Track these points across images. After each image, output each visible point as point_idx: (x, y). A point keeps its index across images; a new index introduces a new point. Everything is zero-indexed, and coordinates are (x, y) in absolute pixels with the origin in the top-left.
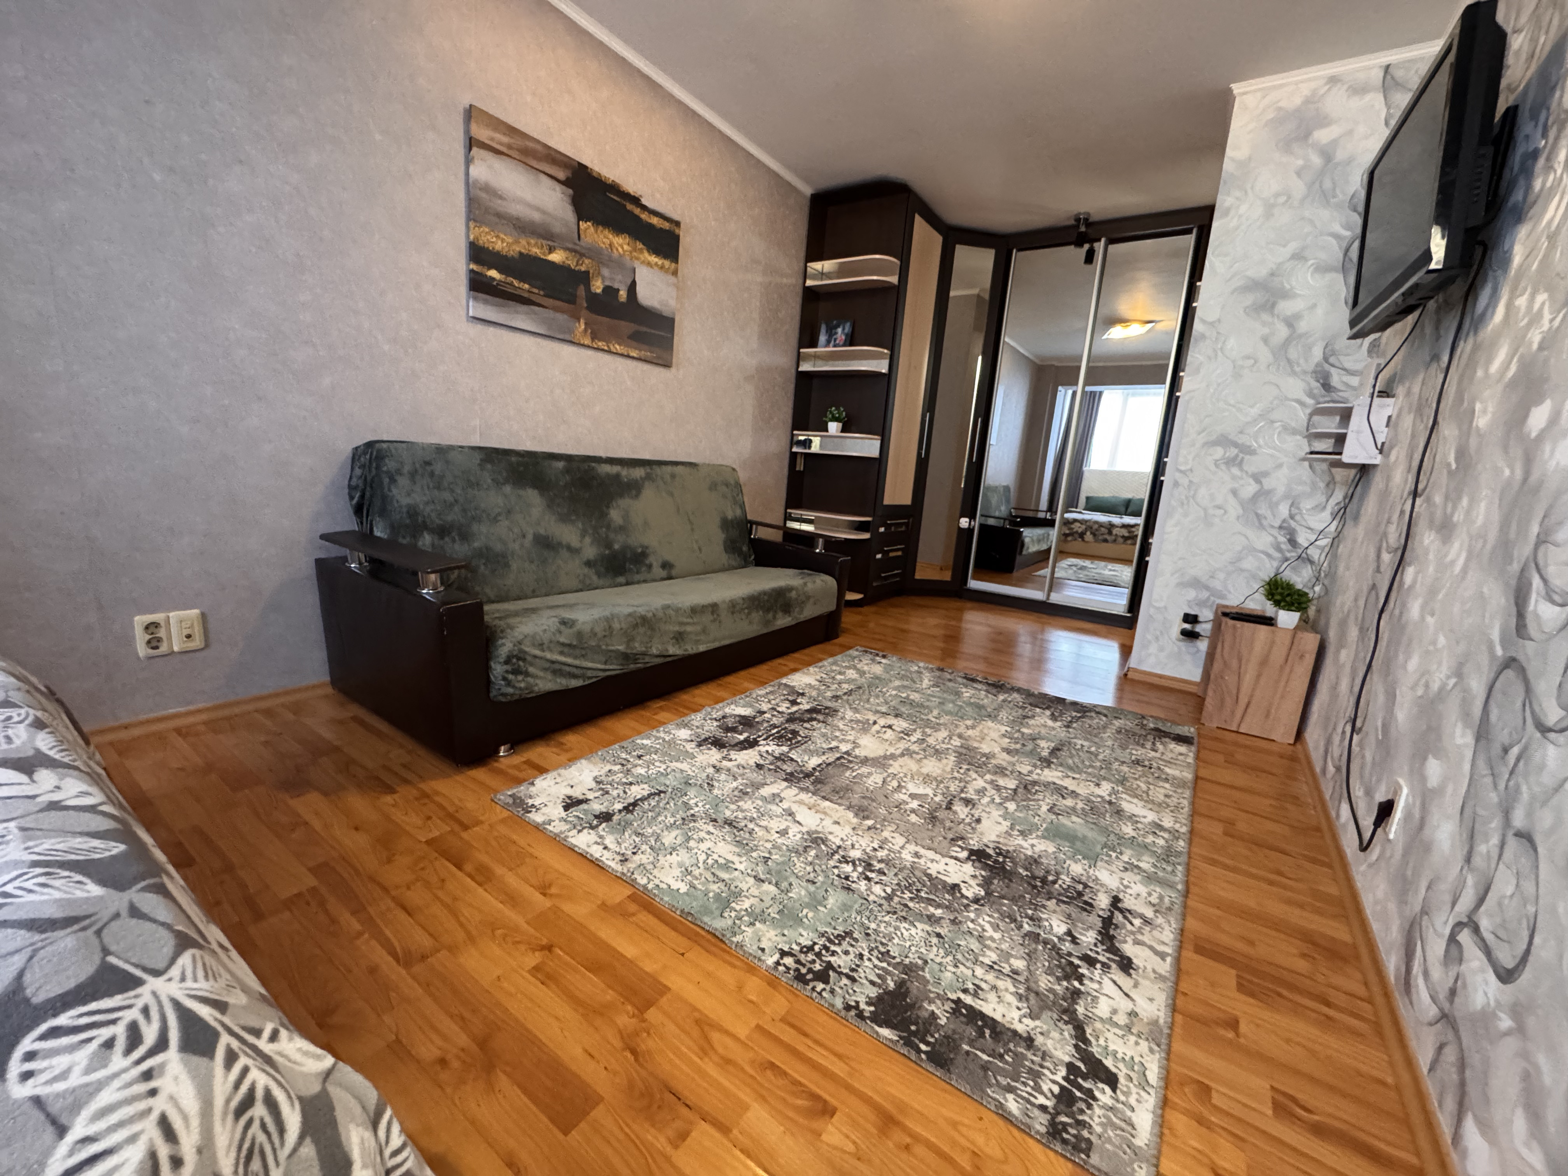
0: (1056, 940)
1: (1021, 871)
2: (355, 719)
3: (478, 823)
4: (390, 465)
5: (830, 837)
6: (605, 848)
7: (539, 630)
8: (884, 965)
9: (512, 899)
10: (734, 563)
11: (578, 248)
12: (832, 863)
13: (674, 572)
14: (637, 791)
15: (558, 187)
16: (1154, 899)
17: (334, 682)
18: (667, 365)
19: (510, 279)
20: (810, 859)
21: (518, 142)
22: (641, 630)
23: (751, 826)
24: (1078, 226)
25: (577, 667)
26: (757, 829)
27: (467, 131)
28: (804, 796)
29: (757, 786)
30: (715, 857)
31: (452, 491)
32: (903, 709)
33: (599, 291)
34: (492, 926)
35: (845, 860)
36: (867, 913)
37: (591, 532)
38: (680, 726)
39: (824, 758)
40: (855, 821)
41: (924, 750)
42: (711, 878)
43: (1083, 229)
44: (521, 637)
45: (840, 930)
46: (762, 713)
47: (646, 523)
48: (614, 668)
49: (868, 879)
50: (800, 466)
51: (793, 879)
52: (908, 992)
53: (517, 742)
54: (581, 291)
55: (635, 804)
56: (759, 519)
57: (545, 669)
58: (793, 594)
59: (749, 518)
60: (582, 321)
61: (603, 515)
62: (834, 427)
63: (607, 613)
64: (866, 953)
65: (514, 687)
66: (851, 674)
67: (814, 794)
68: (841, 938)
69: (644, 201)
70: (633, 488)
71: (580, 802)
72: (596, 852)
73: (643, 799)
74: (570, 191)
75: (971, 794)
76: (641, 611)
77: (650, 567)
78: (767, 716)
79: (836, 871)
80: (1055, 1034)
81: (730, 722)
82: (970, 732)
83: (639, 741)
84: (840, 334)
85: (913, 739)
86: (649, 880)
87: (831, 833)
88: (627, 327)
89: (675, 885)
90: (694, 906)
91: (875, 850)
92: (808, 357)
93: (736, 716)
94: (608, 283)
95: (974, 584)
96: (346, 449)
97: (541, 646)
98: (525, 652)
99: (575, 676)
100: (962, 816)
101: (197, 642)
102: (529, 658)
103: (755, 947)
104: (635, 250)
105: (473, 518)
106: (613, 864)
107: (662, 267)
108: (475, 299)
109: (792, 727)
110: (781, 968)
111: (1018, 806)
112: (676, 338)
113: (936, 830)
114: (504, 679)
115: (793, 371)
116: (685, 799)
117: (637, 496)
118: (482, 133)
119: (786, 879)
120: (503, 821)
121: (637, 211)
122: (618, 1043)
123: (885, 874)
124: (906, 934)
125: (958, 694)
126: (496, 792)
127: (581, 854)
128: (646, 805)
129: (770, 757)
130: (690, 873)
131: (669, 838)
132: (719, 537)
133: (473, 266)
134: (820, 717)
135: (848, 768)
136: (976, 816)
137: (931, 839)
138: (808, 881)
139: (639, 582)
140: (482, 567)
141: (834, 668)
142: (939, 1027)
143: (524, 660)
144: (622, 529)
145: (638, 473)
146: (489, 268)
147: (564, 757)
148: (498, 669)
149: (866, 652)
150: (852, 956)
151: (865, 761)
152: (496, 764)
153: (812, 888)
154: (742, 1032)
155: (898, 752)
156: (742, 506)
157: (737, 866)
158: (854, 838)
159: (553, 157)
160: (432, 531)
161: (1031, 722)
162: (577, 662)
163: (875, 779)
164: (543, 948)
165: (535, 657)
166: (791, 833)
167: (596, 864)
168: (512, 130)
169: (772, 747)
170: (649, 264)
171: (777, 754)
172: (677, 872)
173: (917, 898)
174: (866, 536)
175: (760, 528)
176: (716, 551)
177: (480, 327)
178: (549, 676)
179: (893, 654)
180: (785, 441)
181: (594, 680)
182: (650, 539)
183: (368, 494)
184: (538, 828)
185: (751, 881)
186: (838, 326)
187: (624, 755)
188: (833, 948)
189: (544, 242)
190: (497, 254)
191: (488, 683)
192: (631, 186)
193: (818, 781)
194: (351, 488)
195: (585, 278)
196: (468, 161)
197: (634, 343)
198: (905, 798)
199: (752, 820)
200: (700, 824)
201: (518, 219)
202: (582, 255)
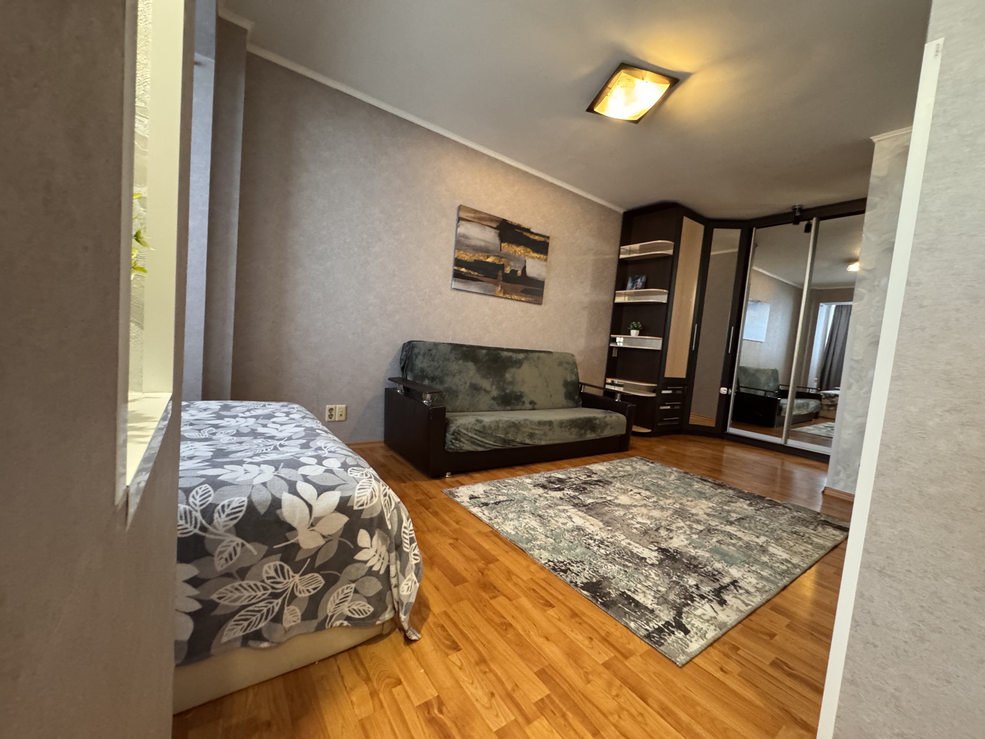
0: (688, 586)
1: (684, 560)
2: (392, 456)
3: (436, 498)
4: (416, 351)
5: (587, 529)
6: (484, 514)
7: (467, 422)
8: (594, 574)
9: (445, 522)
10: (570, 405)
11: (500, 255)
12: (584, 538)
13: (536, 407)
14: (501, 498)
15: (493, 231)
16: (759, 586)
17: (386, 441)
18: (539, 303)
19: (470, 271)
20: (573, 535)
21: (478, 215)
22: (513, 429)
23: (550, 519)
24: (795, 213)
25: (482, 442)
26: (552, 520)
27: (458, 214)
28: (580, 513)
29: (557, 505)
30: (530, 525)
31: (438, 362)
32: (652, 488)
33: (508, 272)
34: (437, 529)
35: (591, 538)
36: (594, 557)
37: (496, 383)
38: (527, 478)
39: (596, 500)
40: (603, 526)
41: (655, 506)
42: (525, 532)
43: (798, 214)
44: (459, 424)
45: (578, 560)
46: (570, 478)
47: (523, 381)
48: (499, 445)
49: (600, 547)
50: (615, 354)
51: (563, 540)
52: (601, 584)
53: (454, 473)
54: (500, 274)
55: (499, 502)
56: (587, 383)
57: (468, 440)
58: (597, 422)
59: (581, 381)
60: (500, 286)
61: (502, 376)
62: (634, 333)
63: (497, 419)
64: (587, 569)
65: (454, 446)
66: (628, 468)
67: (585, 513)
68: (577, 562)
69: (532, 230)
70: (518, 363)
71: (476, 498)
72: (480, 515)
73: (503, 501)
74: (498, 231)
75: (673, 527)
76: (513, 420)
77: (524, 403)
78: (573, 480)
79: (585, 541)
80: (666, 612)
81: (552, 479)
82: (689, 503)
83: (506, 481)
84: (639, 282)
85: (651, 500)
86: (499, 528)
87: (588, 528)
88: (521, 287)
89: (509, 531)
90: (516, 539)
91: (608, 538)
92: (621, 295)
93: (555, 477)
94: (512, 268)
95: (732, 430)
96: (401, 344)
97: (467, 429)
98: (460, 431)
99: (480, 446)
100: (662, 535)
101: (343, 418)
102: (462, 434)
103: (538, 556)
104: (527, 252)
105: (446, 374)
106: (486, 520)
107: (539, 258)
108: (455, 281)
109: (584, 486)
110: (547, 565)
111: (699, 537)
112: (545, 290)
113: (645, 537)
114: (451, 441)
115: (612, 303)
116: (522, 504)
117: (519, 367)
118: (463, 215)
119: (559, 539)
120: (445, 499)
121: (528, 235)
122: (477, 569)
123: (609, 547)
124: (609, 567)
125: (691, 485)
126: (443, 488)
127: (473, 515)
128: (504, 503)
129: (568, 496)
130: (517, 529)
131: (511, 516)
132: (562, 390)
133: (456, 268)
134: (601, 484)
135: (607, 506)
136: (671, 536)
137: (640, 540)
138: (570, 542)
139: (517, 410)
140: (447, 396)
141: (619, 464)
142: (610, 597)
143: (459, 435)
144: (511, 383)
145: (521, 356)
146: (462, 267)
147: (473, 481)
148: (449, 437)
149: (642, 459)
150: (580, 568)
151: (619, 505)
152: (444, 480)
153: (571, 544)
154: (525, 578)
155: (640, 504)
156: (577, 374)
157: (538, 530)
158: (599, 532)
159: (492, 218)
160: (428, 379)
161: (732, 504)
162: (482, 439)
163: (620, 512)
164: (455, 539)
165: (465, 434)
166: (568, 525)
167: (479, 519)
168: (475, 211)
169: (571, 493)
170: (533, 258)
171: (572, 495)
172: (512, 527)
173: (622, 558)
174: (653, 395)
175: (586, 387)
176: (560, 397)
177: (456, 292)
178: (469, 443)
179: (658, 462)
180: (606, 340)
181: (489, 449)
182: (525, 389)
183: (407, 363)
184: (458, 503)
185: (544, 536)
186: (638, 278)
187: (498, 485)
188: (572, 564)
189: (485, 254)
190: (465, 262)
191: (445, 442)
192: (525, 224)
193: (589, 509)
194: (401, 360)
195: (502, 267)
196: (458, 226)
197: (524, 294)
198: (634, 523)
199: (551, 517)
200: (527, 514)
201: (475, 246)
202: (502, 257)
